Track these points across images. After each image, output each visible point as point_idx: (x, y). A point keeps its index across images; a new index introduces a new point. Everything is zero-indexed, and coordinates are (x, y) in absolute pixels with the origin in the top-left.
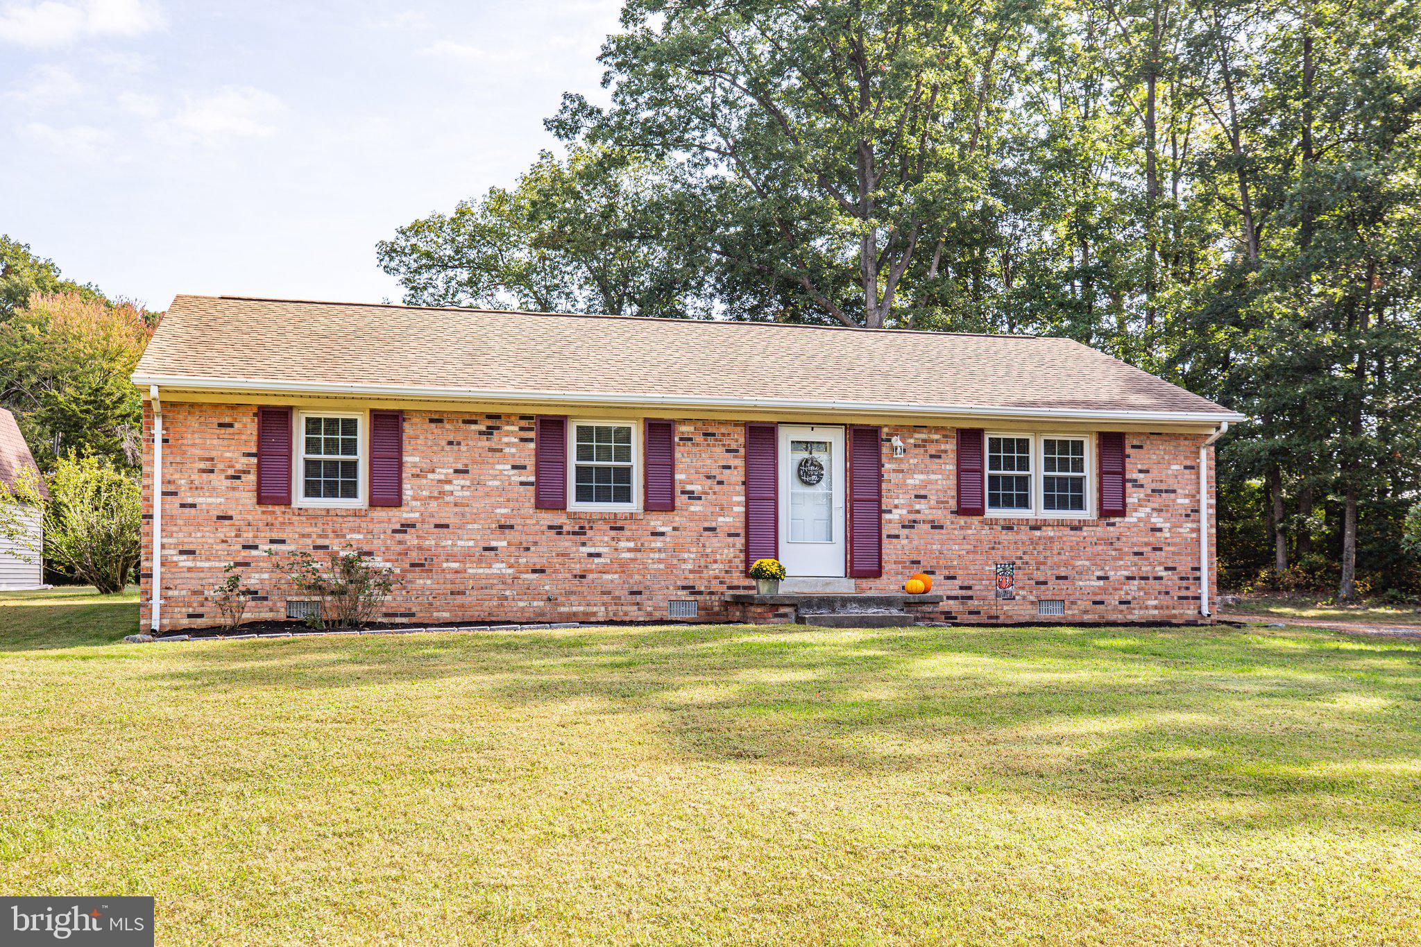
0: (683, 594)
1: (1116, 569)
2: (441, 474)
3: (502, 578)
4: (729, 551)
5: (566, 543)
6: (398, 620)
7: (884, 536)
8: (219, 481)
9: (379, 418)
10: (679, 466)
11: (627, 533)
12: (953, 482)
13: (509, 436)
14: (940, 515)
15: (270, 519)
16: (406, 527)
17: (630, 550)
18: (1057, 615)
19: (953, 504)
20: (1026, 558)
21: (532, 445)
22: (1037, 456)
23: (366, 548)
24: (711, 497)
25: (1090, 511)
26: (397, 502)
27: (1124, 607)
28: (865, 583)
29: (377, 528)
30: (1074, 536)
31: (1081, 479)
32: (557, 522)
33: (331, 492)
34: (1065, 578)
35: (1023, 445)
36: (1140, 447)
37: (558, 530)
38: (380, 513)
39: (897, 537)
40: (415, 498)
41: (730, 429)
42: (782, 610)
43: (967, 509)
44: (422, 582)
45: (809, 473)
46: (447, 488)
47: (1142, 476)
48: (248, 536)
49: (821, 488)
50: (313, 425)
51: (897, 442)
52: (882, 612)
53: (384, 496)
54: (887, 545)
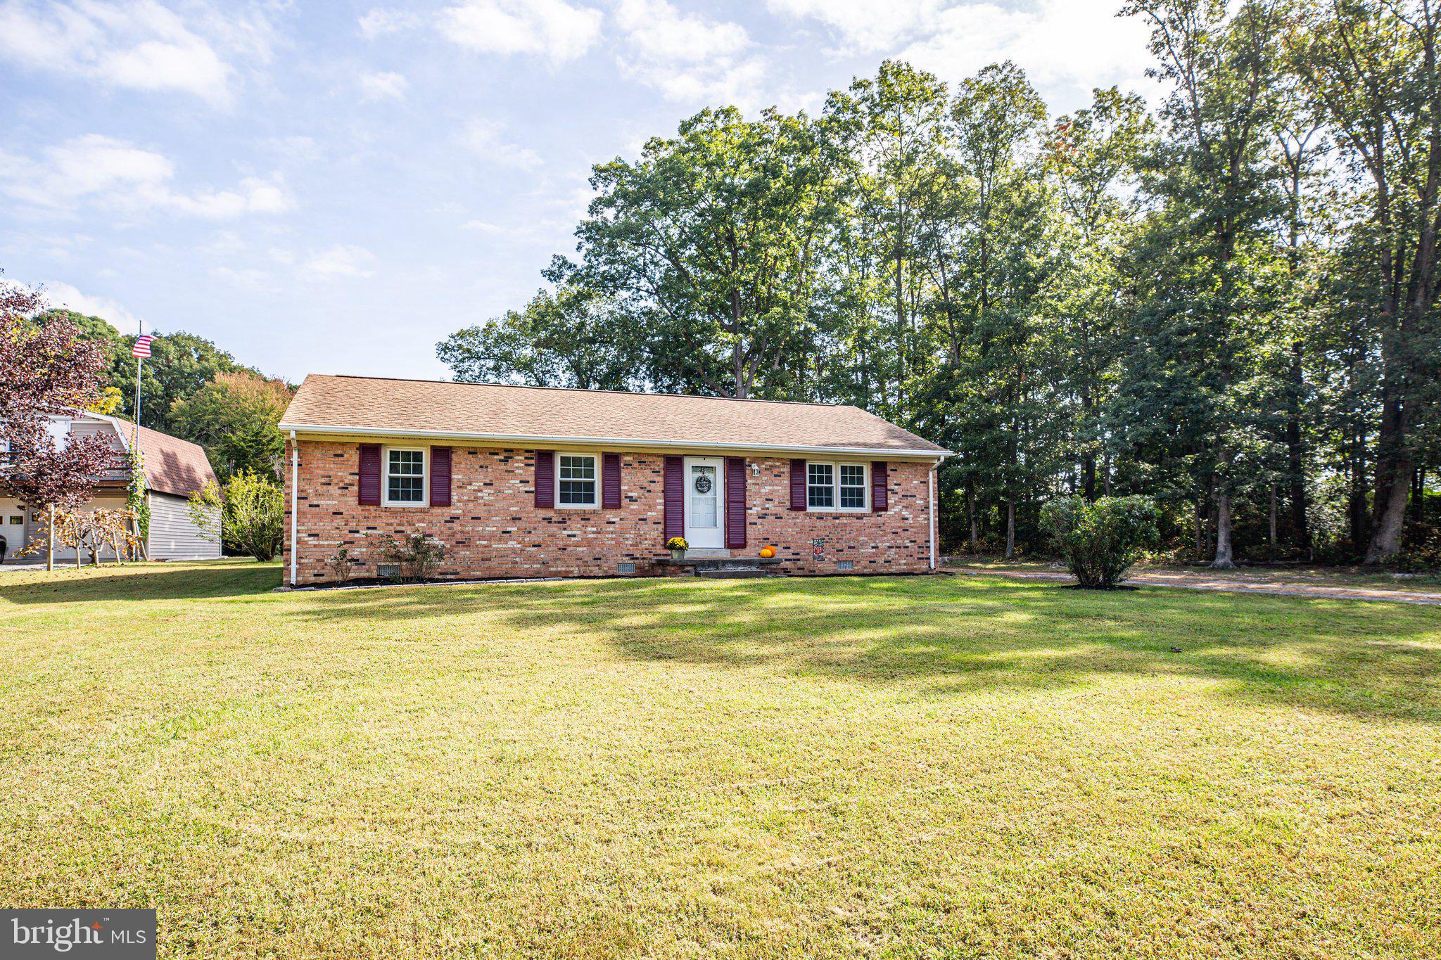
0: (626, 559)
1: (882, 542)
2: (475, 486)
3: (514, 550)
4: (655, 533)
5: (554, 529)
6: (449, 577)
7: (747, 523)
8: (334, 490)
9: (433, 450)
10: (624, 481)
11: (592, 522)
12: (788, 490)
13: (518, 463)
14: (779, 510)
15: (367, 514)
16: (453, 519)
17: (593, 532)
18: (849, 569)
19: (788, 504)
20: (831, 536)
21: (533, 468)
22: (836, 475)
23: (428, 532)
24: (643, 500)
25: (867, 508)
26: (448, 503)
27: (887, 564)
28: (736, 552)
29: (435, 520)
30: (858, 523)
31: (862, 489)
32: (548, 516)
33: (406, 497)
34: (854, 547)
35: (829, 469)
36: (896, 470)
37: (549, 520)
38: (437, 510)
39: (755, 524)
40: (459, 501)
41: (655, 458)
42: (687, 569)
43: (796, 507)
44: (464, 553)
45: (703, 486)
46: (480, 494)
47: (897, 487)
48: (353, 525)
49: (709, 495)
50: (394, 455)
51: (755, 467)
52: (747, 569)
53: (442, 498)
54: (749, 529)
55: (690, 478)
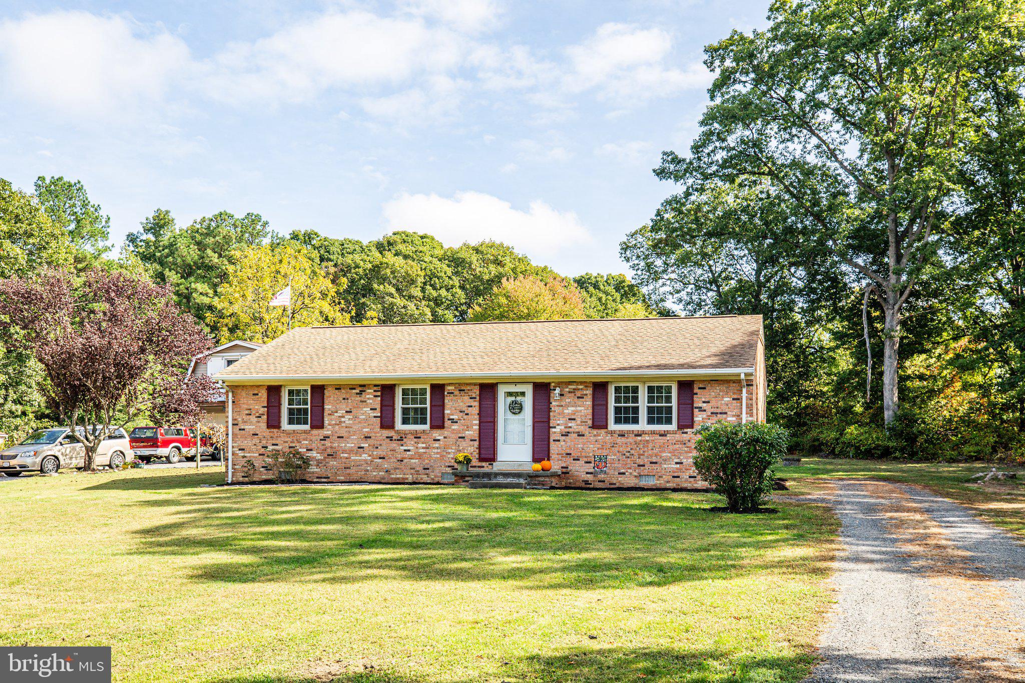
0: (448, 469)
1: (687, 458)
2: (340, 413)
3: (365, 460)
4: (471, 450)
5: (394, 445)
6: (322, 480)
7: (551, 440)
9: (313, 388)
10: (447, 406)
11: (422, 440)
12: (590, 411)
13: (369, 394)
14: (582, 429)
15: (272, 434)
16: (326, 438)
17: (423, 448)
18: (651, 483)
19: (590, 423)
20: (632, 452)
21: (379, 399)
22: (643, 395)
23: (309, 448)
24: (462, 421)
25: (673, 426)
26: (321, 426)
27: (692, 480)
29: (314, 438)
30: (662, 440)
31: (669, 407)
32: (390, 435)
33: (299, 423)
34: (656, 463)
35: (635, 390)
36: (704, 388)
37: (391, 438)
38: (315, 432)
39: (559, 441)
40: (329, 425)
41: (472, 387)
42: (467, 479)
43: (598, 425)
44: (333, 463)
45: (515, 408)
46: (343, 419)
47: (705, 405)
48: (264, 442)
49: (521, 416)
50: (291, 392)
51: (558, 391)
52: (516, 480)
53: (318, 424)
54: (553, 446)
55: (502, 403)
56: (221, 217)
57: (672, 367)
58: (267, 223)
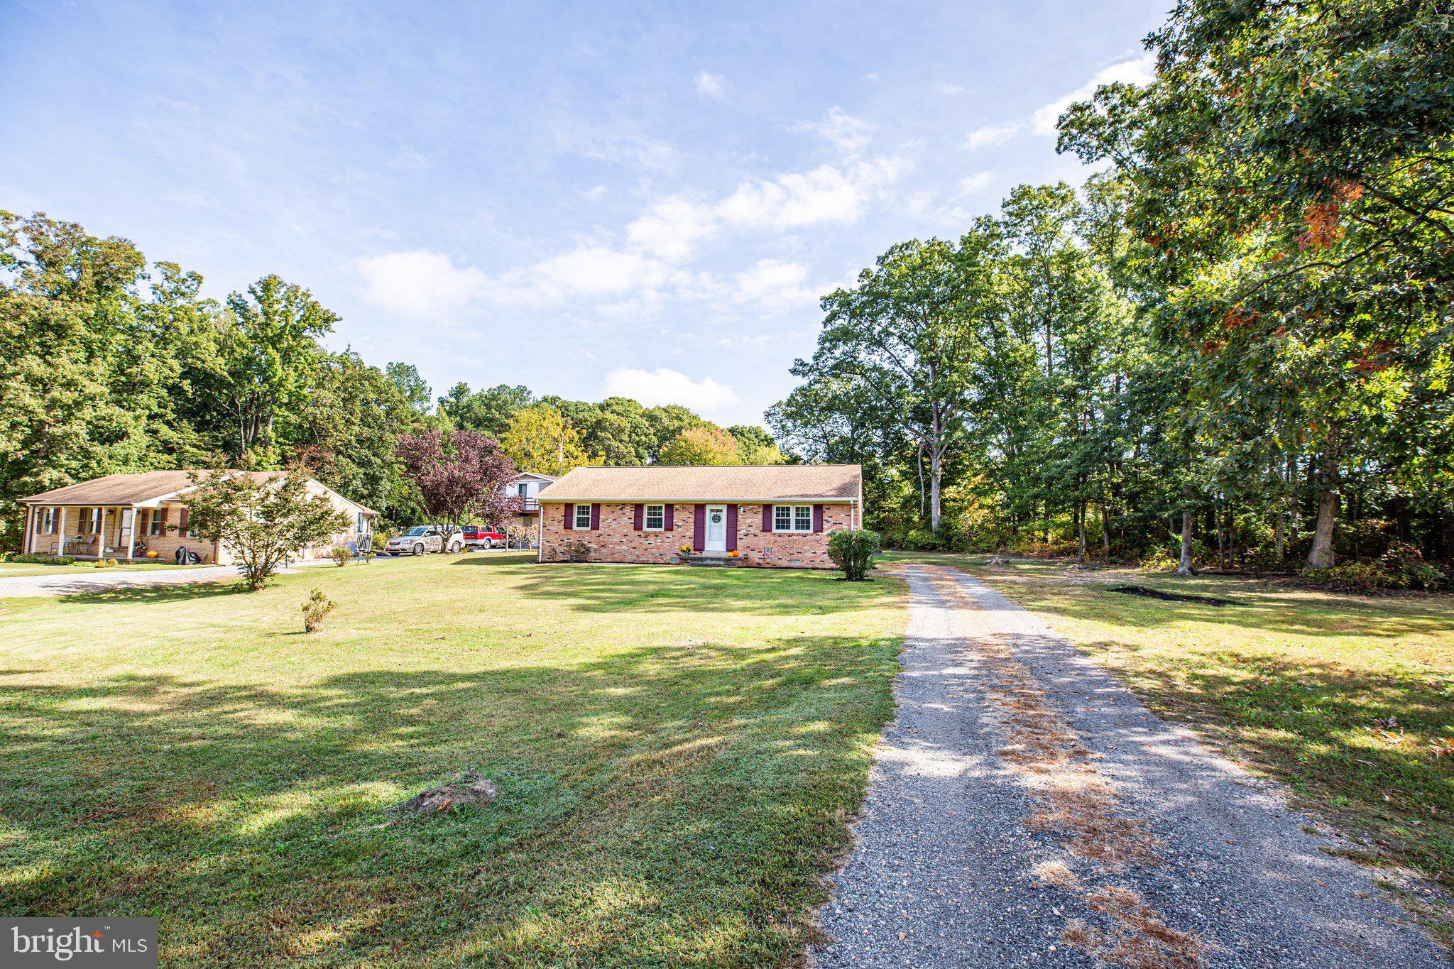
0: (675, 556)
1: (818, 550)
2: (609, 520)
3: (625, 550)
4: (688, 544)
5: (642, 540)
6: (597, 560)
7: (738, 539)
8: (556, 523)
9: (593, 505)
10: (675, 517)
11: (659, 537)
12: (761, 521)
13: (627, 509)
14: (756, 532)
15: (568, 533)
16: (600, 535)
17: (660, 542)
18: (797, 564)
19: (761, 528)
20: (786, 546)
21: (633, 512)
22: (793, 512)
23: (590, 541)
24: (684, 526)
25: (811, 531)
26: (598, 528)
27: (821, 562)
29: (593, 535)
30: (804, 539)
31: (808, 520)
32: (640, 534)
33: (583, 526)
34: (800, 553)
35: (788, 509)
36: (829, 509)
37: (640, 536)
38: (594, 532)
39: (742, 539)
40: (603, 527)
41: (690, 506)
42: (688, 561)
43: (766, 528)
44: (604, 550)
45: (716, 519)
46: (611, 524)
47: (829, 518)
48: (563, 537)
49: (719, 523)
50: (579, 507)
51: (743, 509)
52: (717, 562)
53: (595, 527)
54: (739, 542)
55: (708, 516)
56: (502, 388)
57: (811, 496)
58: (530, 392)
